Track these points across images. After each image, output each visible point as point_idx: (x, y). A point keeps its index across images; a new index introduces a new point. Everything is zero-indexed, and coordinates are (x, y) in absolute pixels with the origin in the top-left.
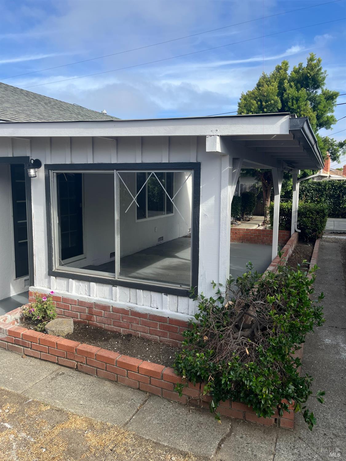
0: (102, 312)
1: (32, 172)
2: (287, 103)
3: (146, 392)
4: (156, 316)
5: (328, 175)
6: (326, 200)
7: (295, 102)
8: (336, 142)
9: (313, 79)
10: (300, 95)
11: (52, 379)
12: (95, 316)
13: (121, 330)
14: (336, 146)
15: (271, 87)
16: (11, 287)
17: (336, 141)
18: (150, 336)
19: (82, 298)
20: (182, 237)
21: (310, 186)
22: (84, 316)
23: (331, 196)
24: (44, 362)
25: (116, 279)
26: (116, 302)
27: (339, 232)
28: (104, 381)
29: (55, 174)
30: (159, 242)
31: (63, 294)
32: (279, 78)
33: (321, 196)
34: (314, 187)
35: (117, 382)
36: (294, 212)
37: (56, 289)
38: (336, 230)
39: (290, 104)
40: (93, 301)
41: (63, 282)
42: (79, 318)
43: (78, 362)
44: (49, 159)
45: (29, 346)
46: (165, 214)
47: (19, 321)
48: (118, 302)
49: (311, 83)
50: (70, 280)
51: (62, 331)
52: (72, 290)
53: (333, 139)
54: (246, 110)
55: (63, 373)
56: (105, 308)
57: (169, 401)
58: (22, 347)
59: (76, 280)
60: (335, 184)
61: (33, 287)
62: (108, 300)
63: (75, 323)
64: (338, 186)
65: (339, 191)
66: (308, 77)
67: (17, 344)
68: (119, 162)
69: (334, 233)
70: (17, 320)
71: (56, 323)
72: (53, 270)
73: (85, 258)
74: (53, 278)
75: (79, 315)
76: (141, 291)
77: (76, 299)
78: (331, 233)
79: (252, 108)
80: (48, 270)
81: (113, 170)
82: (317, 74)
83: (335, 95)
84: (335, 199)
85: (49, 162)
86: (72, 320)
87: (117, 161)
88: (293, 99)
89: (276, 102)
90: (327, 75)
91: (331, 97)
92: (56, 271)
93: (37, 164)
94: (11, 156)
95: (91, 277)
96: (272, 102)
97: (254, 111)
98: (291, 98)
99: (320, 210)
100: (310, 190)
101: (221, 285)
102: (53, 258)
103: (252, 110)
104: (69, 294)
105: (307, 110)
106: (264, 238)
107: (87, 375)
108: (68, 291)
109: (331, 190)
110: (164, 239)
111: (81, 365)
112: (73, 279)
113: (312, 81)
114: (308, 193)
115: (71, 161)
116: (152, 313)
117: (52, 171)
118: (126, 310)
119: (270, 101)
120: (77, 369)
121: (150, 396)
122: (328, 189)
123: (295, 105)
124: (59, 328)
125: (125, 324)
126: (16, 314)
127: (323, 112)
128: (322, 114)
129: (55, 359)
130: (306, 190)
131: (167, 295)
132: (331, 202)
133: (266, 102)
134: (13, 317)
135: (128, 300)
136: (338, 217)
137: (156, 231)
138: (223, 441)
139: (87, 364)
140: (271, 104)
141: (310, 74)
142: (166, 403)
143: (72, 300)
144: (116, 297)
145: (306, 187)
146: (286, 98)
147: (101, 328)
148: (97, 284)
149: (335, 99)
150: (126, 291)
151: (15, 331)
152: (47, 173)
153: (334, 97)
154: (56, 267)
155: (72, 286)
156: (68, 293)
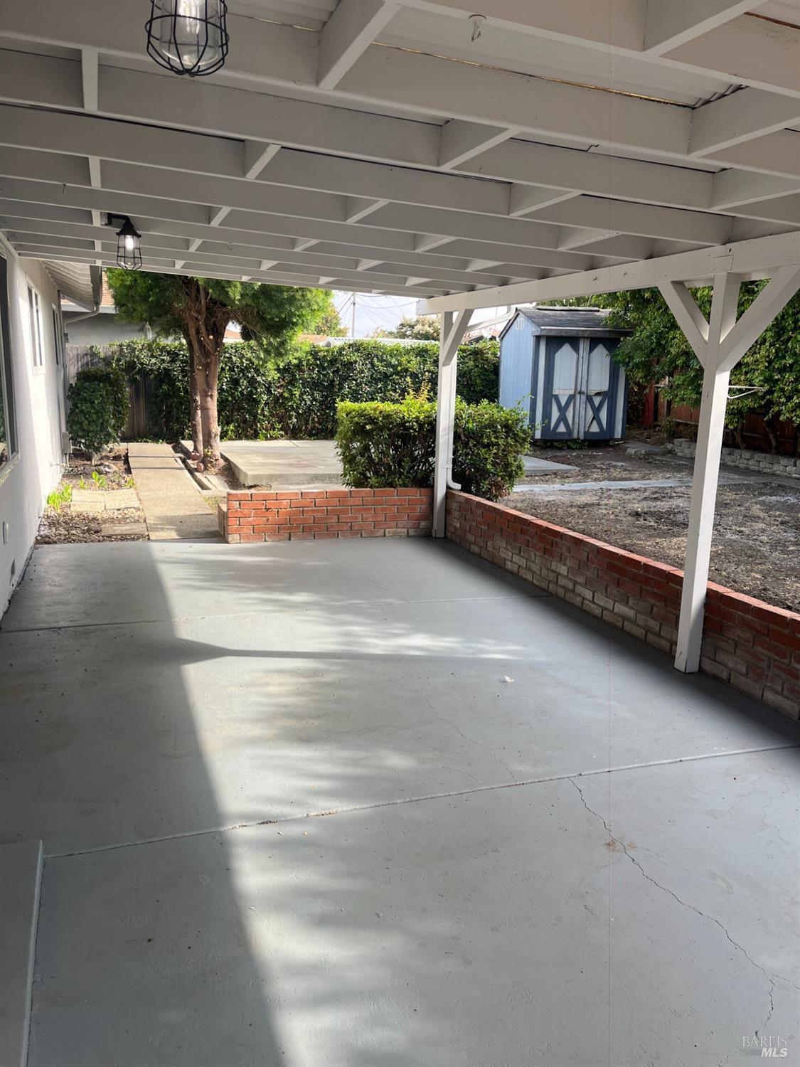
20: (35, 545)
46: (10, 461)
110: (16, 568)
114: (258, 376)
137: (7, 537)
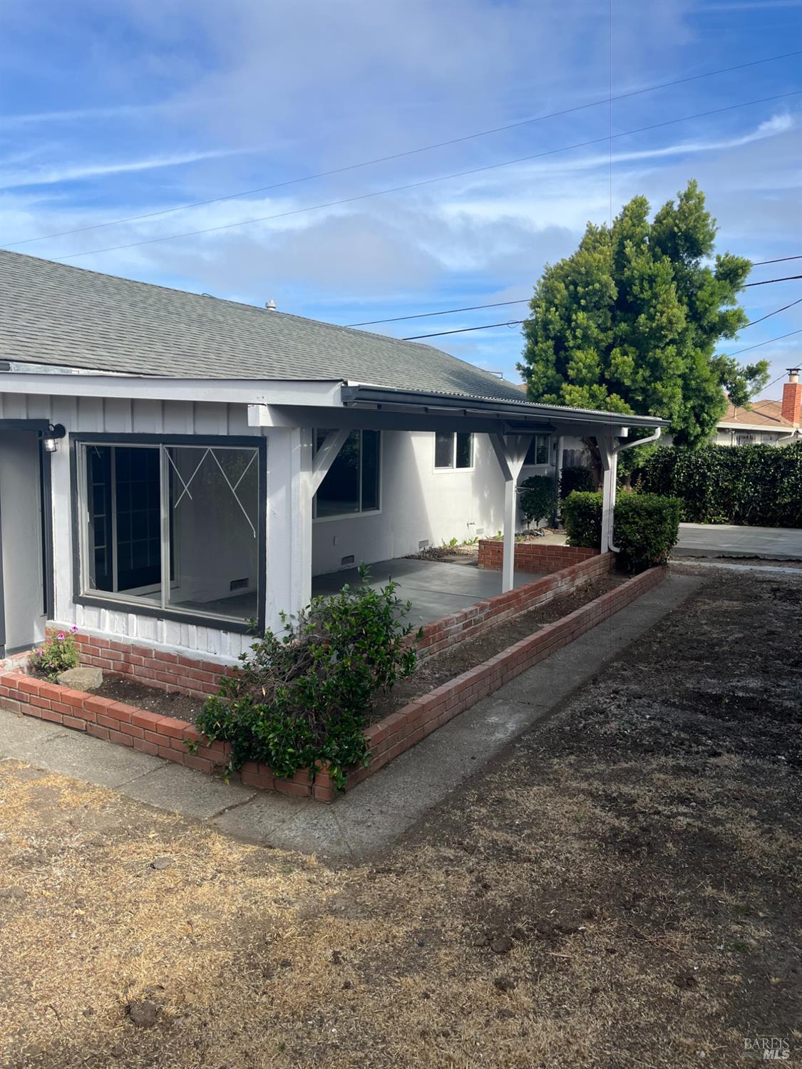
0: (141, 659)
1: (50, 444)
2: (631, 288)
3: (165, 759)
4: (210, 664)
5: (793, 430)
6: (746, 487)
7: (646, 285)
8: (739, 367)
9: (686, 236)
10: (656, 272)
11: (48, 741)
12: (132, 665)
13: (167, 687)
14: (740, 374)
15: (597, 256)
16: (36, 628)
17: (738, 364)
18: (204, 695)
19: (116, 637)
20: (403, 558)
21: (713, 457)
22: (119, 665)
23: (757, 480)
24: (46, 723)
25: (163, 609)
26: (162, 644)
27: (734, 556)
28: (118, 746)
29: (84, 448)
30: (344, 566)
31: (91, 632)
32: (619, 234)
33: (737, 478)
34: (722, 458)
35: (133, 747)
36: (607, 511)
37: (84, 625)
38: (729, 553)
39: (636, 289)
40: (130, 643)
41: (92, 613)
42: (112, 668)
43: (86, 721)
44: (75, 425)
45: (27, 699)
46: (359, 511)
47: (26, 670)
48: (165, 644)
49: (683, 246)
50: (103, 610)
51: (81, 684)
52: (104, 626)
53: (734, 360)
54: (546, 302)
55: (66, 736)
56: (145, 652)
57: (191, 769)
58: (18, 702)
59: (110, 611)
60: (766, 453)
61: (52, 621)
62: (150, 641)
63: (105, 676)
64: (773, 457)
65: (775, 469)
66: (675, 234)
67: (12, 698)
68: (165, 433)
69: (724, 557)
70: (23, 668)
71: (75, 674)
72: (81, 595)
73: (177, 587)
74: (79, 607)
75: (112, 664)
76: (195, 627)
77: (108, 639)
78: (719, 557)
79: (556, 298)
80: (73, 595)
81: (159, 443)
82: (695, 227)
83: (742, 268)
84: (767, 485)
85: (75, 430)
86: (100, 670)
87: (163, 430)
88: (642, 279)
89: (604, 285)
90: (717, 228)
91: (732, 274)
92: (85, 596)
93: (59, 432)
94: (25, 418)
95: (130, 606)
96: (597, 286)
97: (560, 305)
98: (639, 277)
99: (655, 509)
100: (713, 465)
101: (292, 617)
102: (81, 577)
103: (557, 302)
104: (101, 631)
105: (670, 303)
106: (551, 563)
107: (98, 740)
108: (99, 627)
109: (758, 466)
110: (355, 559)
111: (91, 725)
112: (106, 609)
113: (686, 241)
115: (104, 429)
116: (205, 660)
117: (80, 443)
118: (173, 656)
119: (593, 285)
120: (85, 732)
121: (170, 764)
122: (751, 463)
123: (646, 291)
124: (78, 679)
125: (172, 677)
126: (20, 658)
127: (707, 306)
128: (706, 310)
129: (59, 718)
130: (704, 465)
131: (226, 633)
132: (758, 493)
133: (587, 284)
134: (16, 664)
135: (179, 641)
136: (772, 526)
137: (336, 543)
138: (230, 808)
139: (98, 724)
140: (595, 292)
141: (678, 227)
142: (187, 770)
143: (103, 641)
144: (162, 637)
145: (705, 459)
146: (628, 278)
147: (140, 683)
148: (139, 617)
149: (741, 275)
150: (176, 627)
151: (11, 678)
152: (73, 446)
153: (739, 271)
154: (86, 589)
155: (104, 620)
156: (98, 631)
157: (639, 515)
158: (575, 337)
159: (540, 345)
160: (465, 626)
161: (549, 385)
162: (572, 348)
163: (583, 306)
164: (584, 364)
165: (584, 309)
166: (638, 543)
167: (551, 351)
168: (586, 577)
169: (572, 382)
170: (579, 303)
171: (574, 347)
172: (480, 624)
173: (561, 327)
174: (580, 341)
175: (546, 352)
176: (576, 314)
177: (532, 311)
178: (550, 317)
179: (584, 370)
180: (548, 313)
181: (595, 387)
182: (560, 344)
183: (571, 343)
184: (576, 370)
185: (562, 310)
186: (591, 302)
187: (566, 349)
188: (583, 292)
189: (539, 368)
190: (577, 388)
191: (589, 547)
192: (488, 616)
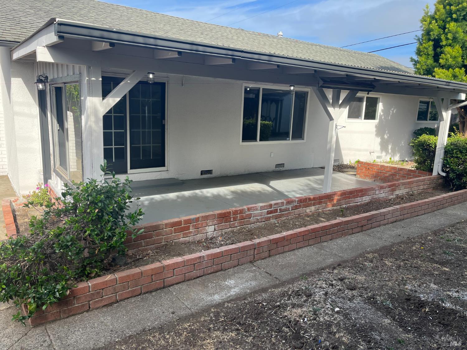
1: (40, 86)
20: (319, 167)
29: (54, 88)
30: (276, 169)
46: (289, 140)
61: (50, 180)
72: (56, 168)
73: (167, 171)
74: (55, 174)
85: (49, 78)
102: (56, 158)
104: (57, 189)
110: (285, 166)
115: (53, 77)
117: (52, 86)
137: (272, 156)
152: (49, 87)
154: (58, 165)
157: (461, 152)
158: (447, 39)
159: (424, 45)
160: (269, 213)
161: (428, 70)
162: (445, 46)
163: (455, 19)
164: (451, 56)
165: (456, 20)
166: (458, 171)
167: (431, 48)
168: (407, 190)
169: (442, 67)
170: (451, 17)
171: (446, 45)
172: (287, 212)
173: (439, 33)
174: (451, 42)
175: (427, 49)
176: (449, 24)
177: (421, 25)
178: (432, 26)
179: (450, 59)
180: (431, 24)
181: (457, 69)
182: (437, 44)
183: (444, 43)
184: (445, 60)
185: (440, 22)
186: (460, 16)
187: (441, 47)
188: (455, 10)
189: (422, 59)
190: (444, 70)
191: (426, 171)
192: (296, 208)
